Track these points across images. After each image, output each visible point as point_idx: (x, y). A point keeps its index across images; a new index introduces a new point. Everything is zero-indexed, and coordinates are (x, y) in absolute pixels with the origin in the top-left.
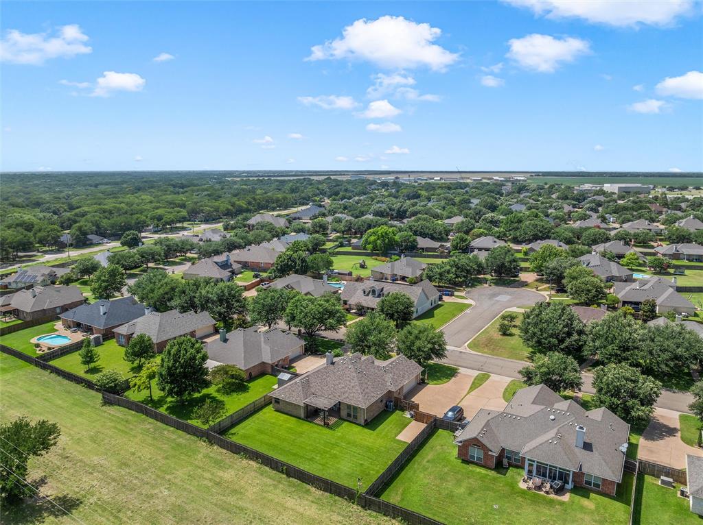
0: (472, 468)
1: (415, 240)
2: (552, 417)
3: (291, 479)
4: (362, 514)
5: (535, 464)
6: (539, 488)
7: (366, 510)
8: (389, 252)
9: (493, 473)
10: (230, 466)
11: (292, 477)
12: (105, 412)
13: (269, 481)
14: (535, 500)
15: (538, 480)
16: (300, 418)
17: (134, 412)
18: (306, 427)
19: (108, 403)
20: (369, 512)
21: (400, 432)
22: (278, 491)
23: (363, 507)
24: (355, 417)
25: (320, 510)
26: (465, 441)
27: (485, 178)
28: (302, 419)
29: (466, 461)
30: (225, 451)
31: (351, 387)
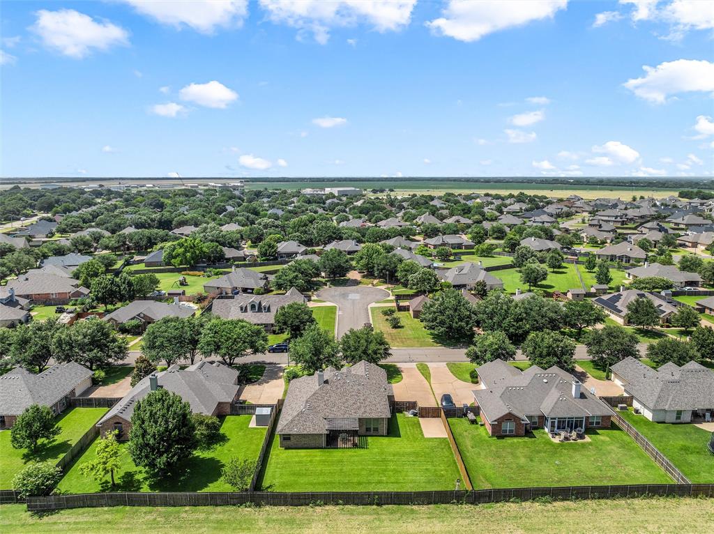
0: (509, 441)
1: (221, 250)
2: (545, 381)
3: (384, 507)
4: (478, 509)
5: (556, 421)
6: (566, 439)
7: (477, 505)
8: (198, 265)
9: (526, 439)
10: (309, 520)
11: (385, 504)
12: (55, 523)
13: (368, 518)
14: (574, 448)
15: (563, 434)
16: (322, 448)
17: (106, 509)
18: (336, 454)
19: (44, 511)
20: (480, 505)
21: (421, 430)
22: (385, 524)
23: (472, 503)
24: (376, 429)
25: (443, 522)
26: (498, 419)
27: (200, 185)
28: (325, 448)
29: (501, 437)
30: (283, 508)
31: (362, 401)
